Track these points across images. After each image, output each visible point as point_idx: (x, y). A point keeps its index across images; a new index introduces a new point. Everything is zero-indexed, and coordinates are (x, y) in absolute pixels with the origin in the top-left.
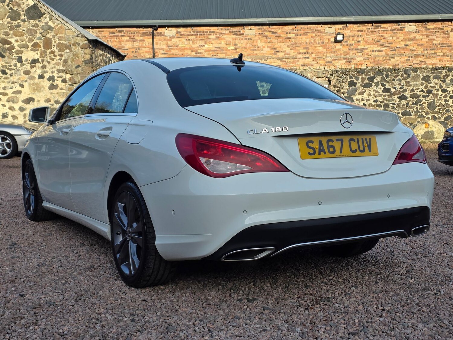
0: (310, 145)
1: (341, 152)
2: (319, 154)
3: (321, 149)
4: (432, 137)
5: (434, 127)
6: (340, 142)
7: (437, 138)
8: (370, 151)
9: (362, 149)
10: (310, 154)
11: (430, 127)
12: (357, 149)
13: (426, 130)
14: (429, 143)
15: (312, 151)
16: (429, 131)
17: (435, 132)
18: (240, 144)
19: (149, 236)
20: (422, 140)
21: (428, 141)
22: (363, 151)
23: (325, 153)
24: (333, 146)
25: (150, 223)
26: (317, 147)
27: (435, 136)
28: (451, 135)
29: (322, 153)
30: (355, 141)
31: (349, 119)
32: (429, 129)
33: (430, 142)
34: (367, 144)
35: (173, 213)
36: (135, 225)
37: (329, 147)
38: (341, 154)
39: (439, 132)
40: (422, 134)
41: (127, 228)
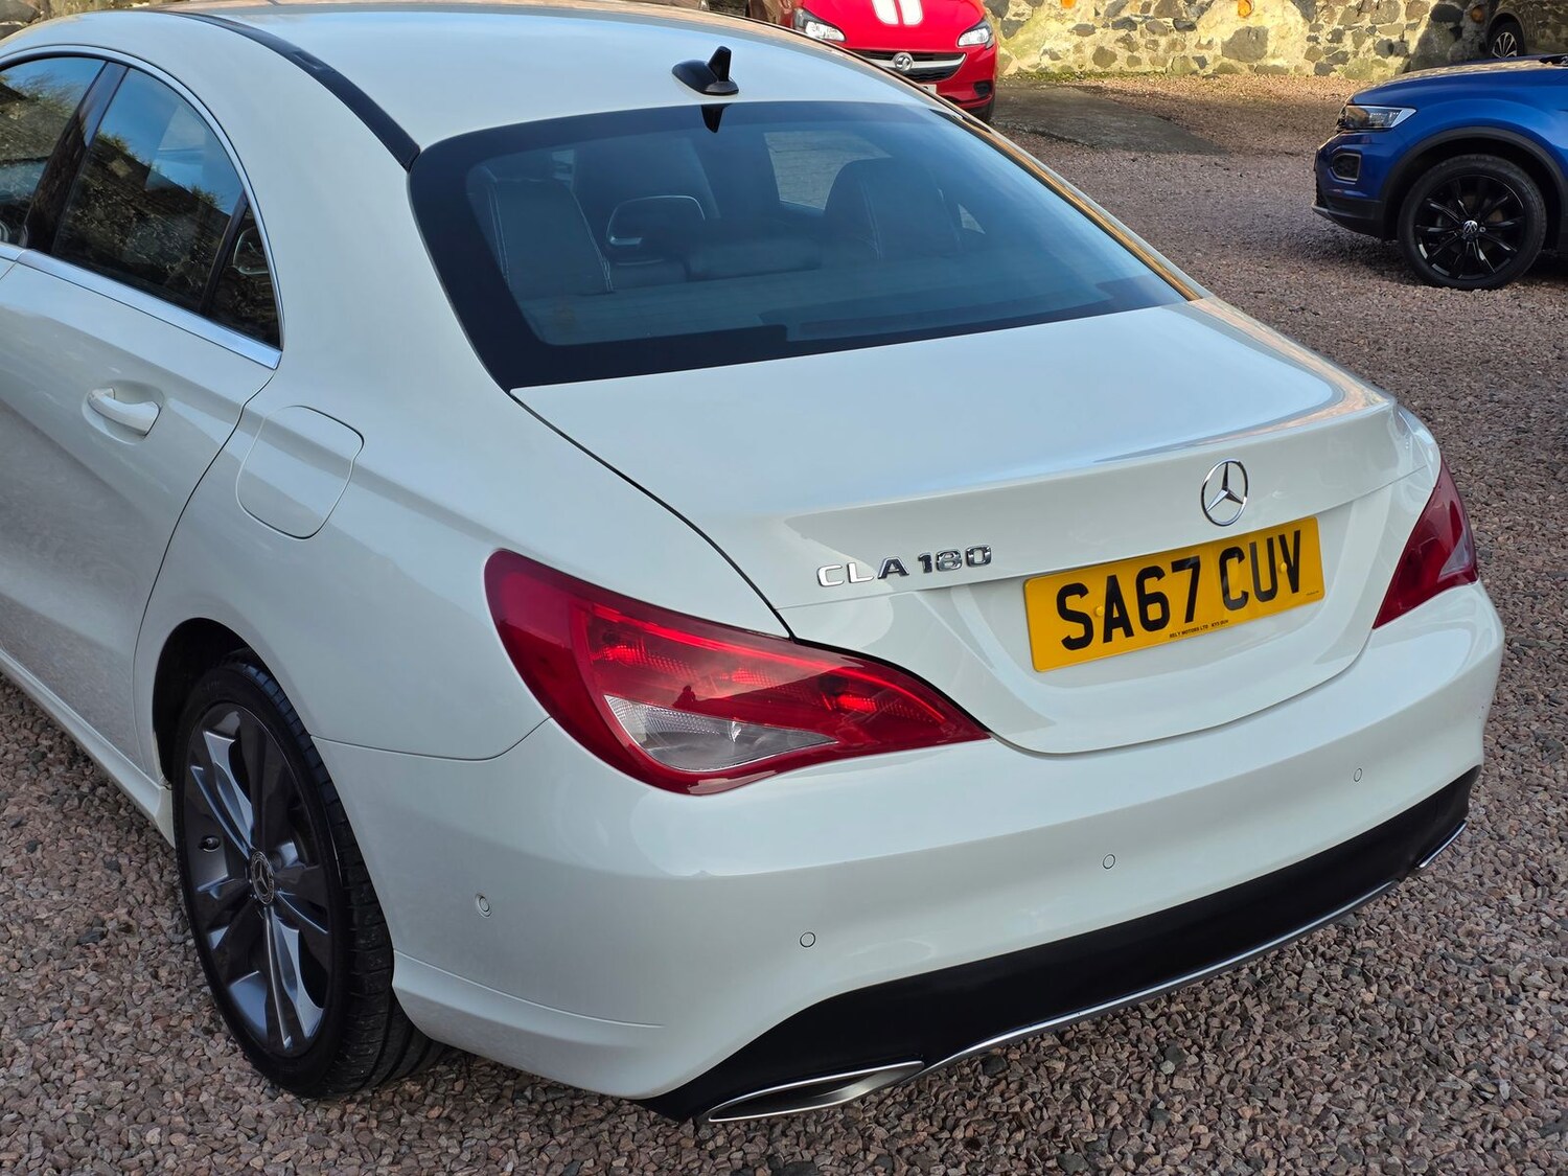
0: (1074, 603)
1: (1189, 617)
2: (1108, 638)
3: (1116, 614)
4: (1258, 52)
5: (1268, 15)
6: (1187, 574)
7: (1274, 56)
8: (1295, 588)
9: (1266, 586)
10: (1070, 643)
11: (1254, 14)
12: (1251, 591)
13: (1242, 24)
14: (1247, 71)
15: (1077, 630)
16: (1249, 30)
17: (1271, 34)
18: (787, 635)
19: (362, 942)
20: (1226, 60)
21: (1243, 66)
22: (1271, 595)
23: (1129, 633)
24: (1160, 598)
25: (365, 887)
26: (1101, 610)
27: (1271, 47)
28: (1367, 119)
29: (1118, 632)
30: (1241, 558)
31: (1236, 485)
32: (1252, 22)
33: (1251, 67)
34: (1287, 559)
35: (480, 906)
36: (290, 851)
37: (1144, 600)
38: (1191, 625)
39: (1282, 34)
40: (1226, 39)
41: (251, 852)
